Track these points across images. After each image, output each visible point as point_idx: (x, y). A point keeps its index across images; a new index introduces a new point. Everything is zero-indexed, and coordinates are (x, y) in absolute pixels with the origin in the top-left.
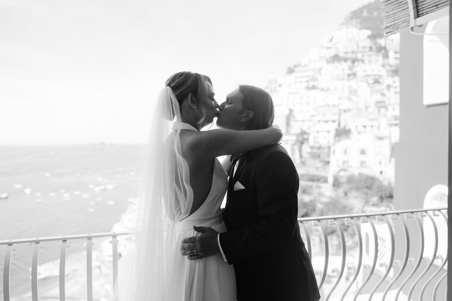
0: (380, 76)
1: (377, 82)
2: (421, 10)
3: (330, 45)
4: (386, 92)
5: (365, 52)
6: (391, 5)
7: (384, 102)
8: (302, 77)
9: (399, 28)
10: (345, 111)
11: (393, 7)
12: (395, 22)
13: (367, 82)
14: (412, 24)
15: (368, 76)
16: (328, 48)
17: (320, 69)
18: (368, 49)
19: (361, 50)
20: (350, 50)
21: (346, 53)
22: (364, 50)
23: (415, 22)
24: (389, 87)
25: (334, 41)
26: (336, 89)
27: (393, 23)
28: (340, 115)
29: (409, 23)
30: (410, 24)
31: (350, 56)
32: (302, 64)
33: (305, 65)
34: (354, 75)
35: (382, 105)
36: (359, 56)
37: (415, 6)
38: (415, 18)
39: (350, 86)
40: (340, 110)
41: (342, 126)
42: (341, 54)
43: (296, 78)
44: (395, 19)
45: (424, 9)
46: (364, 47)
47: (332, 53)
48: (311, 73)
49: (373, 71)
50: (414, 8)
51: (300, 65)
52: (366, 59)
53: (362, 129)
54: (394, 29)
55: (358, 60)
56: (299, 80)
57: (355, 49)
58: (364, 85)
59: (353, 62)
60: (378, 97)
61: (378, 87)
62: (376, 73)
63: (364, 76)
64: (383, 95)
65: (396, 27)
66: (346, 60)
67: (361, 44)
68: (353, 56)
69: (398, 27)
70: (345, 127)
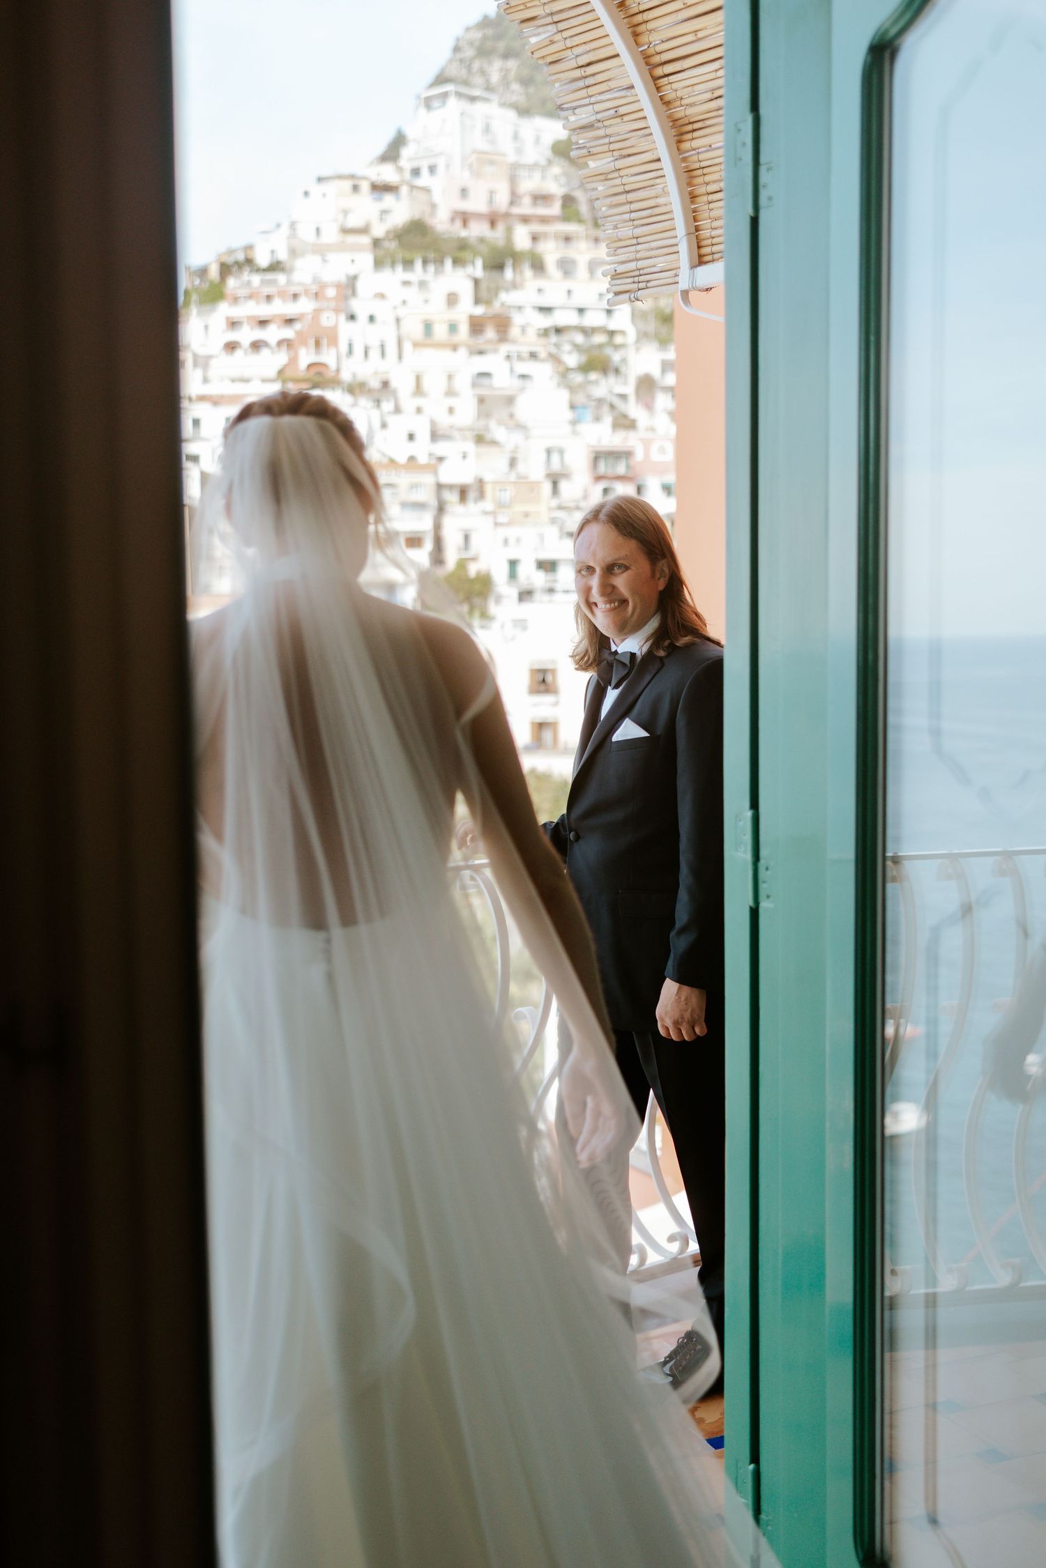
0: (612, 334)
1: (597, 363)
2: (709, 242)
3: (387, 174)
4: (634, 410)
5: (544, 220)
6: (626, 208)
7: (628, 454)
8: (263, 323)
9: (649, 285)
10: (463, 493)
11: (633, 215)
12: (641, 264)
13: (555, 359)
14: (684, 284)
15: (558, 331)
16: (381, 189)
17: (350, 286)
18: (555, 209)
19: (526, 208)
20: (477, 204)
21: (465, 218)
22: (541, 211)
23: (693, 277)
24: (647, 385)
25: (407, 154)
26: (419, 390)
27: (632, 266)
28: (441, 509)
29: (676, 275)
30: (679, 279)
31: (478, 230)
32: (263, 260)
33: (275, 267)
34: (502, 325)
35: (621, 469)
36: (521, 238)
37: (693, 230)
38: (693, 267)
39: (486, 375)
40: (440, 487)
41: (451, 557)
42: (441, 222)
43: (233, 324)
44: (639, 256)
45: (715, 241)
46: (541, 198)
47: (401, 211)
48: (304, 306)
49: (581, 311)
50: (688, 234)
51: (249, 261)
52: (551, 252)
53: (539, 579)
54: (635, 286)
55: (516, 257)
56: (246, 335)
57: (502, 201)
58: (543, 372)
59: (495, 264)
60: (602, 434)
61: (603, 387)
62: (595, 319)
63: (545, 333)
64: (624, 423)
65: (641, 278)
66: (460, 252)
67: (528, 184)
68: (497, 236)
69: (648, 281)
70: (462, 564)
